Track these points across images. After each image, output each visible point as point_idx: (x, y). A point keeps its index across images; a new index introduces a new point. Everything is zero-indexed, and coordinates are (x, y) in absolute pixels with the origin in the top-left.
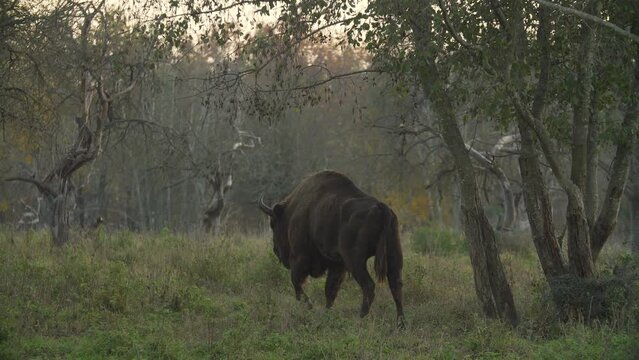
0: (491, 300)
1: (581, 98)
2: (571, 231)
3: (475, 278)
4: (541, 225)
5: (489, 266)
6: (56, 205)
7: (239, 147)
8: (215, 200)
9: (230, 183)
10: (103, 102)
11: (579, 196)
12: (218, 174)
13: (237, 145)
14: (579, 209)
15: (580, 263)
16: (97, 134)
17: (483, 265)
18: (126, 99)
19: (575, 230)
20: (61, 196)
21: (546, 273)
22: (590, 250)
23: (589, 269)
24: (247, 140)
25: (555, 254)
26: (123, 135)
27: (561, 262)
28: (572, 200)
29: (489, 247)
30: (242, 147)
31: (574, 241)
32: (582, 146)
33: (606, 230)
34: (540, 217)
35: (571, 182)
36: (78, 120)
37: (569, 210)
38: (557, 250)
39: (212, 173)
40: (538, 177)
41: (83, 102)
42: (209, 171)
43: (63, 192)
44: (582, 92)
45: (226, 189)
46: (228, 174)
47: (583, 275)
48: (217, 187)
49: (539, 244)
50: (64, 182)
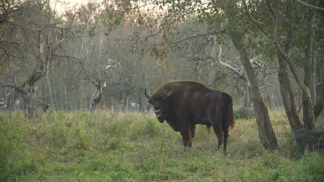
0: (266, 141)
1: (309, 45)
2: (304, 108)
3: (259, 131)
4: (289, 106)
5: (266, 125)
6: (26, 99)
7: (109, 67)
8: (98, 94)
9: (105, 85)
10: (49, 48)
11: (308, 91)
12: (99, 81)
13: (108, 67)
14: (309, 98)
15: (309, 123)
16: (46, 64)
17: (263, 125)
18: (59, 45)
19: (306, 108)
20: (29, 94)
21: (292, 128)
22: (314, 117)
23: (313, 125)
24: (113, 64)
25: (297, 119)
26: (59, 63)
27: (299, 123)
28: (305, 93)
29: (265, 117)
30: (111, 67)
31: (306, 113)
32: (309, 68)
33: (321, 107)
34: (289, 101)
35: (305, 85)
36: (37, 57)
37: (303, 98)
38: (298, 117)
39: (97, 81)
40: (288, 82)
41: (39, 47)
42: (95, 79)
43: (30, 92)
44: (309, 43)
45: (103, 89)
46: (104, 81)
47: (310, 129)
48: (99, 87)
49: (289, 114)
50: (31, 87)
